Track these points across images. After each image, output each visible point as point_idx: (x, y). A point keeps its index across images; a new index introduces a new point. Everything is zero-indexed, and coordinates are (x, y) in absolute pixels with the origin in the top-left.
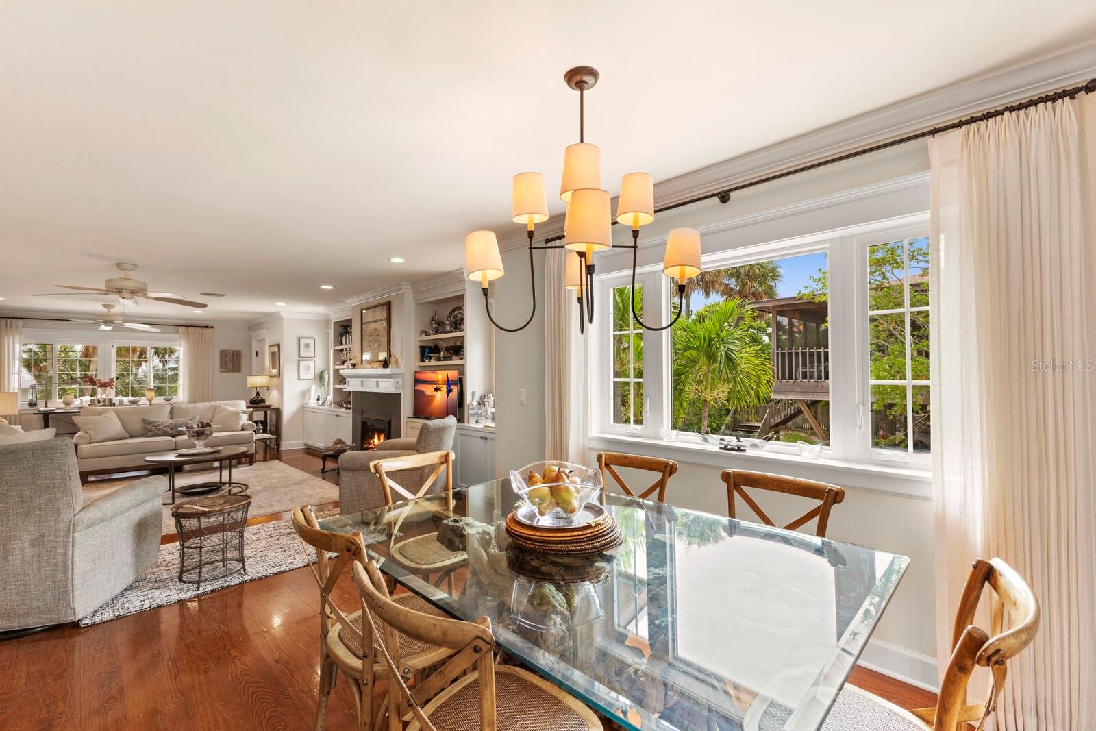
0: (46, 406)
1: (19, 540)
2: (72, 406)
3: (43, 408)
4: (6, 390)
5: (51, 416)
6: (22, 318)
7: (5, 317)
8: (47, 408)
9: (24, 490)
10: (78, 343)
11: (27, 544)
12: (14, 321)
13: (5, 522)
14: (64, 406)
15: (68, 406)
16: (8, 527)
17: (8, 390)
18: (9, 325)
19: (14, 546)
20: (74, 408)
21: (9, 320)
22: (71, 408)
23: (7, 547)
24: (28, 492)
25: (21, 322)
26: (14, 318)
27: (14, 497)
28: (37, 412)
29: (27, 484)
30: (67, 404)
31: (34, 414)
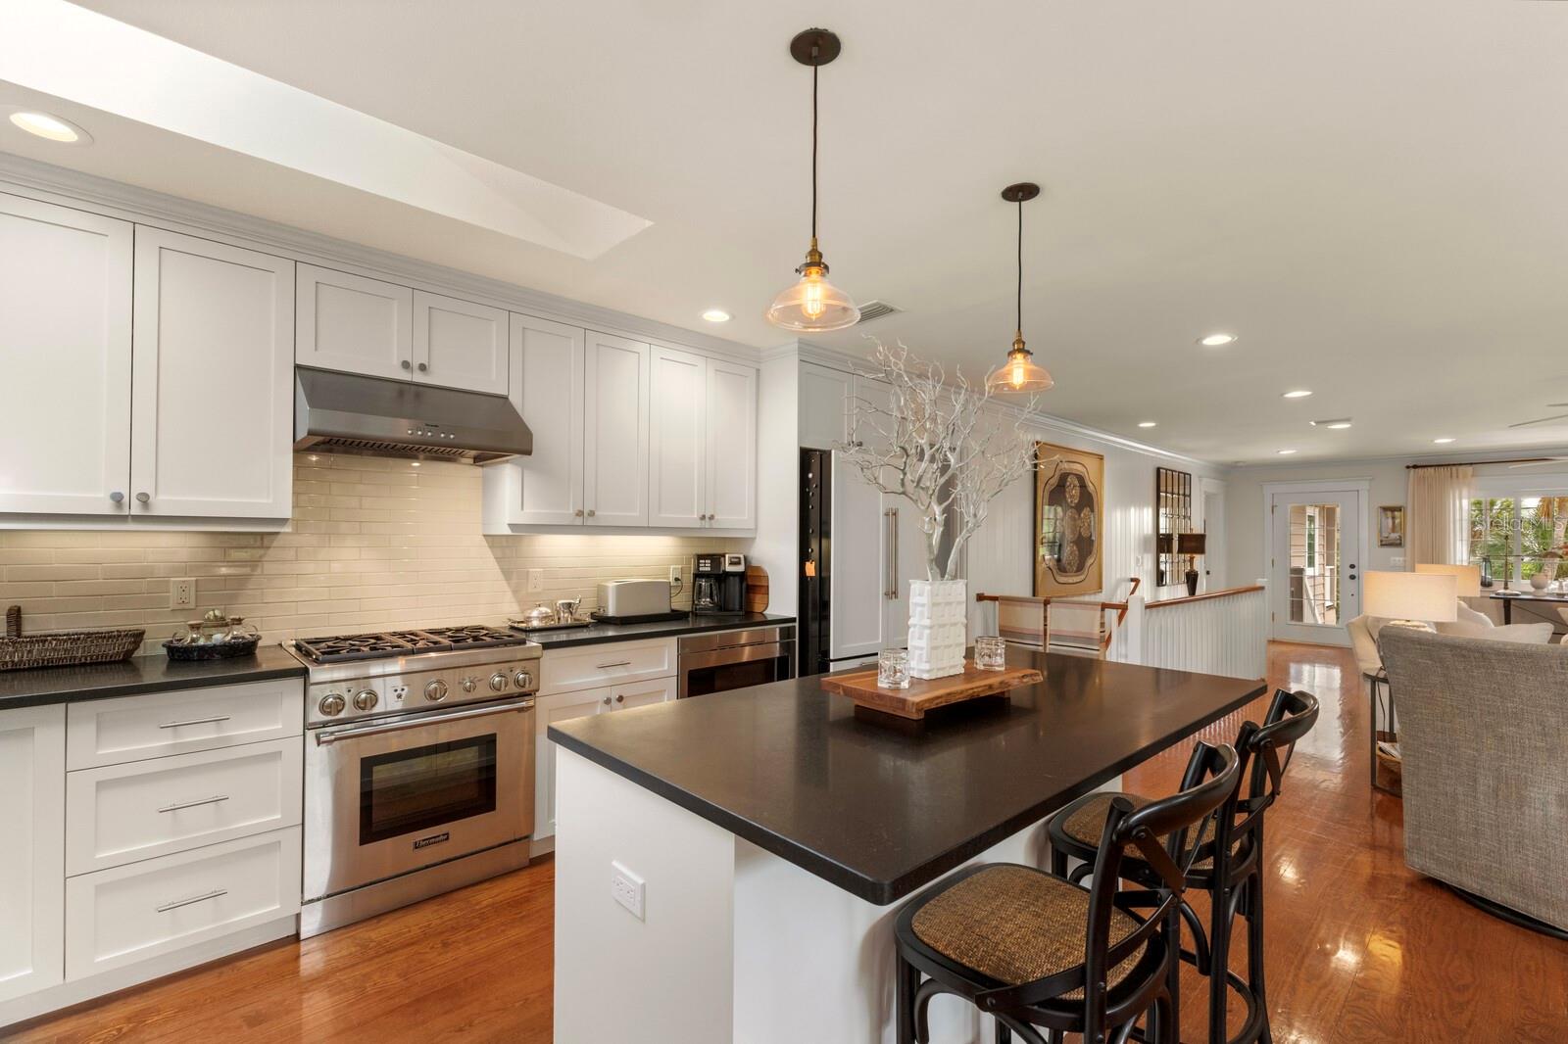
0: (1506, 588)
1: (1539, 788)
2: (1545, 590)
3: (1502, 591)
4: (1452, 563)
5: (1513, 602)
6: (1471, 464)
7: (1449, 465)
8: (1508, 591)
9: (1546, 716)
10: (1530, 494)
11: (1552, 798)
12: (1461, 468)
13: (1518, 755)
14: (1532, 590)
15: (1540, 590)
16: (1523, 762)
17: (1455, 561)
18: (1454, 475)
19: (1532, 795)
20: (1548, 594)
21: (1454, 468)
22: (1543, 594)
23: (1522, 792)
24: (1553, 720)
25: (1470, 469)
26: (1461, 464)
27: (1532, 722)
28: (1494, 595)
29: (1552, 708)
30: (1537, 587)
31: (1491, 598)
